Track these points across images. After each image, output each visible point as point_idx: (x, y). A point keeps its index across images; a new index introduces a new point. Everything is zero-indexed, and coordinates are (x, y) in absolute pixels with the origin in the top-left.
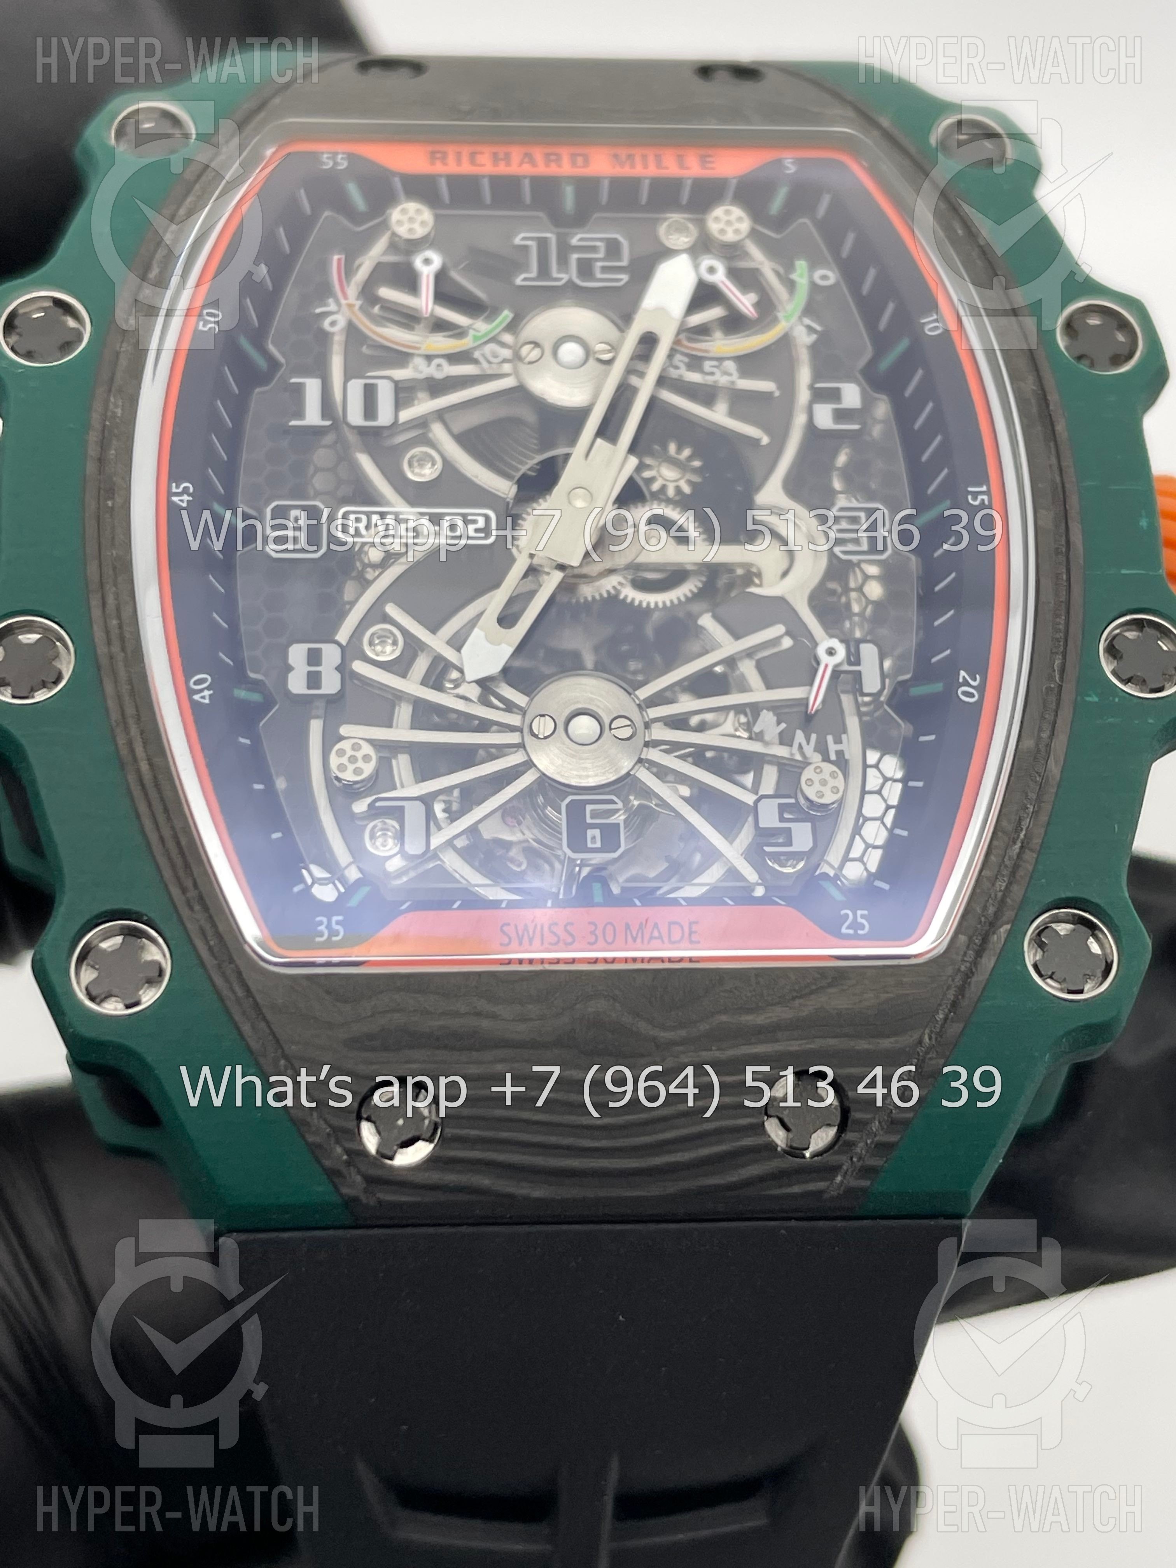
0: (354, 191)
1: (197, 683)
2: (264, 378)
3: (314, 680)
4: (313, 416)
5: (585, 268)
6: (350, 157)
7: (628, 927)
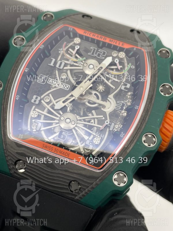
0: (71, 34)
1: (17, 97)
2: (48, 57)
3: (35, 101)
4: (52, 64)
5: (99, 55)
6: (73, 29)
7: (60, 151)
